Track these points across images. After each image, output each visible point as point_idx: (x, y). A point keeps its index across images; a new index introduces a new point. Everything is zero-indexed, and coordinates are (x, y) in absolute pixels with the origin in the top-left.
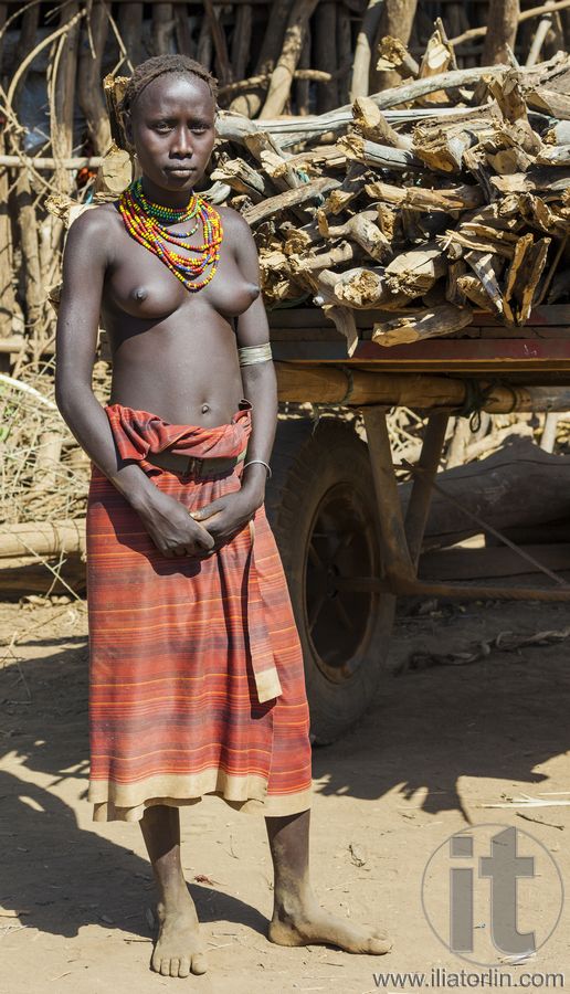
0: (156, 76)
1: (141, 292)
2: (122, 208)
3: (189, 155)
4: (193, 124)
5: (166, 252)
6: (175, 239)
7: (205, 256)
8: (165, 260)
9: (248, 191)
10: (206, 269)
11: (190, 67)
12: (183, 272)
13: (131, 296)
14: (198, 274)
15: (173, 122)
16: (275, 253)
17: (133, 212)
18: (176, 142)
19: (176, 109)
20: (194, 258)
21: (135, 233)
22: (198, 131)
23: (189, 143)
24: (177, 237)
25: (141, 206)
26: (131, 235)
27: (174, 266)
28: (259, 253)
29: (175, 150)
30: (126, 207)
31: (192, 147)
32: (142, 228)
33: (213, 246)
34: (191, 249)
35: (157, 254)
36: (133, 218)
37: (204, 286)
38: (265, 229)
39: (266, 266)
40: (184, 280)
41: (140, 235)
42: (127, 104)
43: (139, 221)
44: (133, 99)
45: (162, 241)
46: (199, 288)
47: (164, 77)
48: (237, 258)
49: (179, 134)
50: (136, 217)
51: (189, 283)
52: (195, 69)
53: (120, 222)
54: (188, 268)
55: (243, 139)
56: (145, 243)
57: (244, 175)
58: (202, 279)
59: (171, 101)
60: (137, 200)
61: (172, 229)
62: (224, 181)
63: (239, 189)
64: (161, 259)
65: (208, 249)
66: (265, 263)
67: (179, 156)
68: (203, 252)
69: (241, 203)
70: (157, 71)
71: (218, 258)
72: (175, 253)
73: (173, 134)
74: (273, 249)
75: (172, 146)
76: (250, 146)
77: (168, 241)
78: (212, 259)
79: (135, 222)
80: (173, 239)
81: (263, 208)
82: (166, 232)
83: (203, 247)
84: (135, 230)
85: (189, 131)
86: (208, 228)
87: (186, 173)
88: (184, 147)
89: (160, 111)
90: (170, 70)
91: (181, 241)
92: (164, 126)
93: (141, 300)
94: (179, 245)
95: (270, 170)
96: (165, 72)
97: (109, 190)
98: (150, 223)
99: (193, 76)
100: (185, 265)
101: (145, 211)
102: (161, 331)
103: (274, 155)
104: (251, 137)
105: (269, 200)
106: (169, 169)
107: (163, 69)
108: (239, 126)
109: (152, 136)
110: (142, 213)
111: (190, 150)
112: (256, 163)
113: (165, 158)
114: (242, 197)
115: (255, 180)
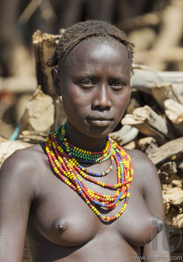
0: (83, 39)
1: (62, 223)
2: (47, 149)
3: (108, 108)
4: (113, 82)
5: (85, 189)
6: (92, 178)
7: (117, 193)
8: (83, 196)
9: (154, 135)
10: (118, 204)
11: (112, 32)
12: (98, 207)
13: (53, 226)
14: (110, 209)
15: (96, 80)
16: (176, 189)
17: (57, 154)
18: (98, 97)
19: (99, 69)
20: (108, 195)
21: (58, 172)
22: (117, 87)
23: (109, 97)
24: (95, 176)
25: (64, 148)
26: (55, 173)
27: (91, 202)
28: (163, 190)
29: (97, 103)
30: (51, 149)
31: (111, 101)
32: (64, 167)
33: (125, 185)
34: (105, 187)
35: (77, 191)
36: (57, 158)
37: (116, 219)
38: (168, 168)
39: (167, 201)
40: (99, 214)
41: (62, 173)
42: (55, 61)
43: (62, 161)
44: (62, 57)
45: (81, 179)
46: (112, 221)
47: (89, 40)
48: (144, 195)
49: (100, 89)
50: (60, 158)
51: (103, 217)
52: (116, 34)
53: (46, 161)
54: (103, 203)
55: (150, 89)
56: (66, 180)
57: (151, 121)
58: (115, 213)
59: (94, 61)
60: (60, 143)
61: (90, 169)
62: (133, 126)
63: (146, 132)
64: (80, 195)
65: (120, 187)
66: (167, 198)
67: (100, 108)
68: (116, 190)
69: (147, 145)
70: (84, 35)
71: (128, 195)
72: (92, 190)
73: (95, 89)
74: (174, 186)
75: (94, 99)
76: (157, 96)
77: (86, 179)
78: (124, 196)
79: (59, 162)
80: (91, 178)
81: (166, 150)
82: (85, 171)
83: (116, 186)
84: (59, 169)
85: (109, 87)
86: (121, 169)
87: (105, 123)
88: (104, 100)
89: (85, 70)
90: (95, 35)
91: (98, 180)
92: (87, 82)
93: (61, 231)
94: (96, 183)
95: (173, 117)
96: (90, 36)
97: (33, 130)
98: (71, 164)
99: (114, 40)
100: (100, 201)
101: (67, 153)
102: (78, 257)
103: (176, 104)
104: (157, 88)
105: (171, 143)
106: (90, 119)
107: (88, 33)
108: (147, 79)
109: (77, 90)
110: (66, 155)
111: (109, 103)
112: (160, 110)
113: (88, 110)
114: (148, 140)
115: (160, 125)
